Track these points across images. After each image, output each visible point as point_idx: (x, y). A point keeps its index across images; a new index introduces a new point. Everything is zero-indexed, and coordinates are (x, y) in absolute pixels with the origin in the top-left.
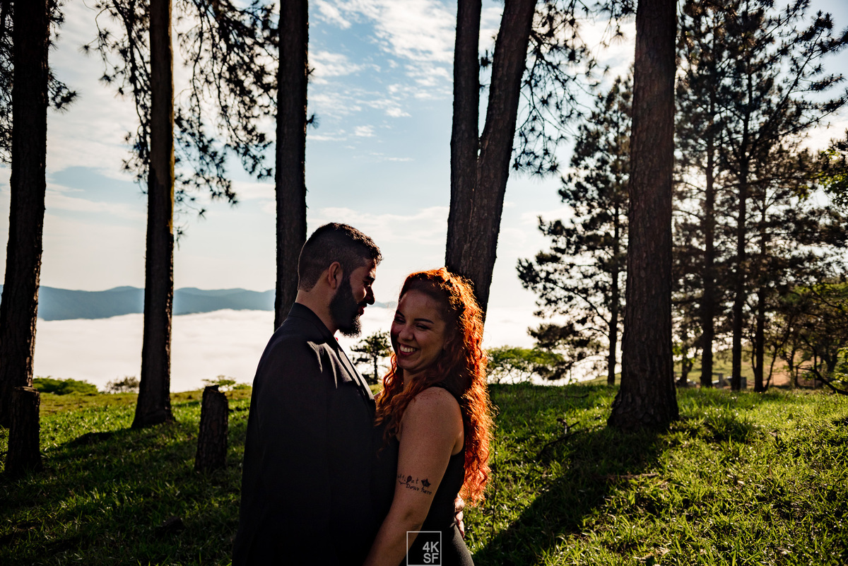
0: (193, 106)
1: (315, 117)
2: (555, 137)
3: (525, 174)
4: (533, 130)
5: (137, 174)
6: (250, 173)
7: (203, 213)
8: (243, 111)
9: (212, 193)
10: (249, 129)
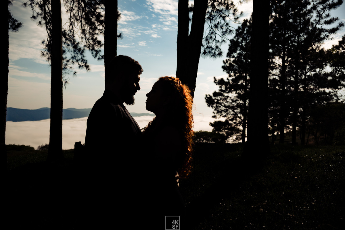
0: (71, 29)
1: (121, 34)
2: (220, 41)
3: (208, 56)
4: (211, 38)
5: (48, 57)
6: (95, 57)
7: (75, 74)
8: (91, 31)
9: (79, 65)
10: (94, 39)
